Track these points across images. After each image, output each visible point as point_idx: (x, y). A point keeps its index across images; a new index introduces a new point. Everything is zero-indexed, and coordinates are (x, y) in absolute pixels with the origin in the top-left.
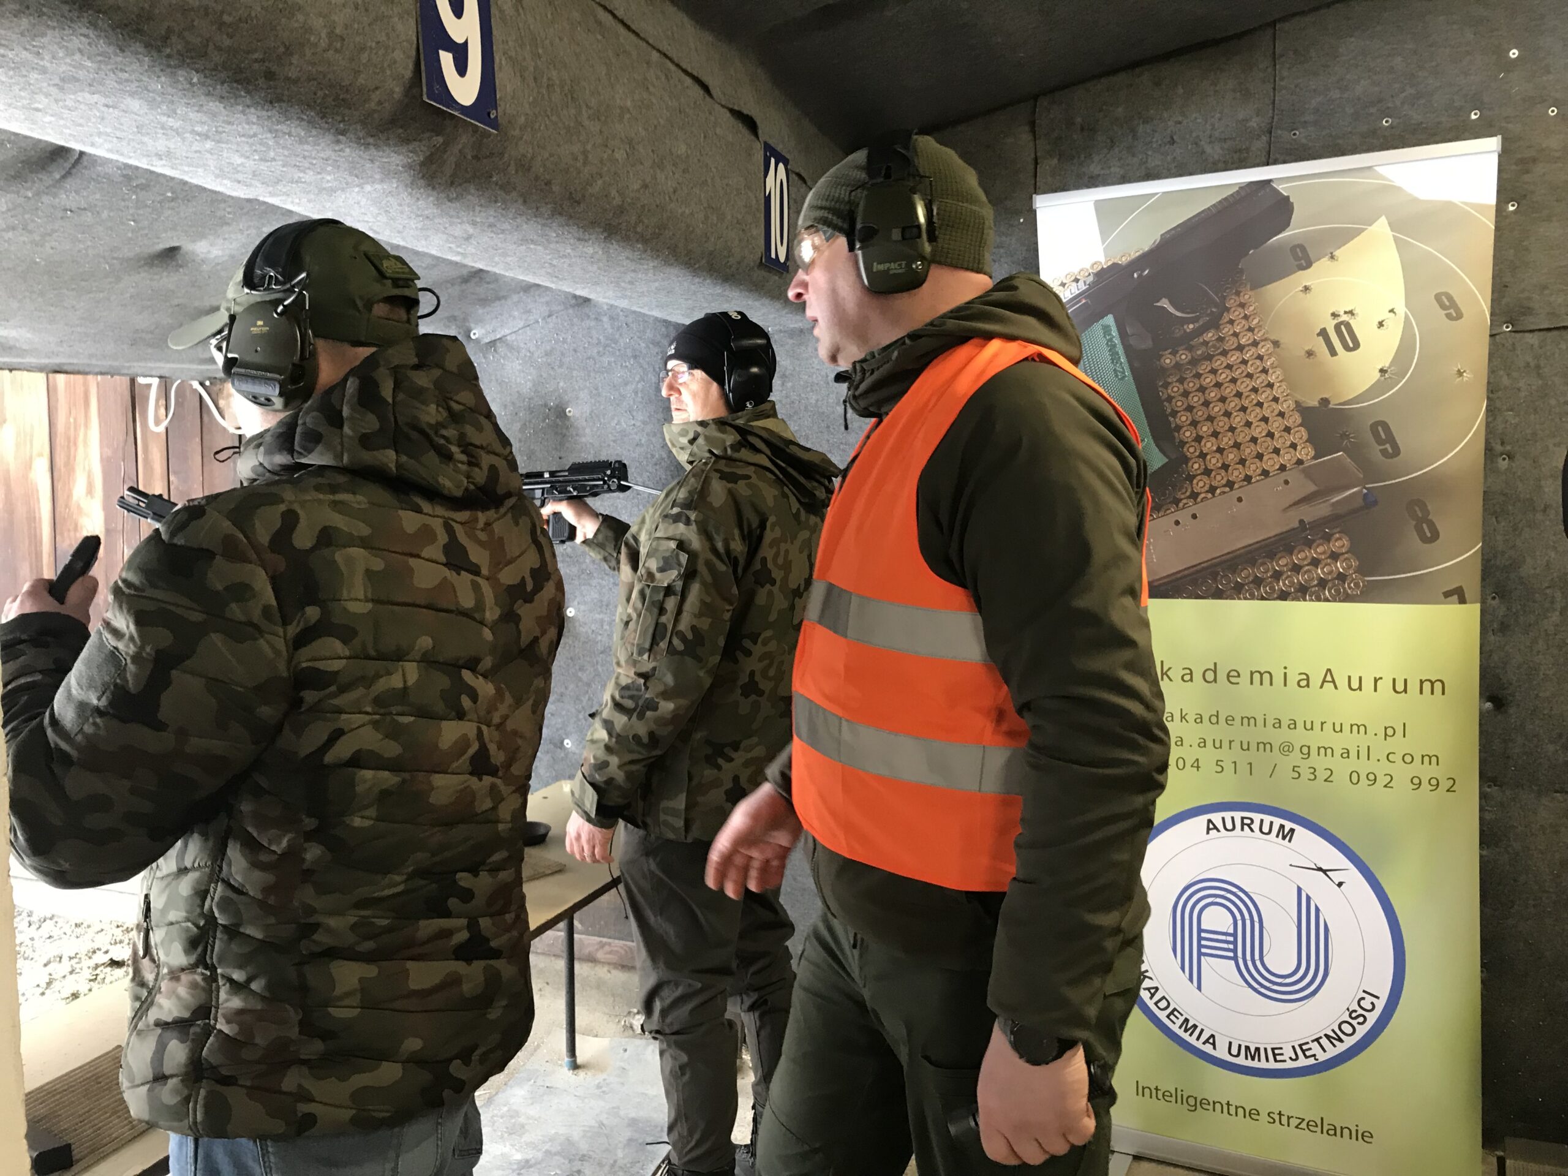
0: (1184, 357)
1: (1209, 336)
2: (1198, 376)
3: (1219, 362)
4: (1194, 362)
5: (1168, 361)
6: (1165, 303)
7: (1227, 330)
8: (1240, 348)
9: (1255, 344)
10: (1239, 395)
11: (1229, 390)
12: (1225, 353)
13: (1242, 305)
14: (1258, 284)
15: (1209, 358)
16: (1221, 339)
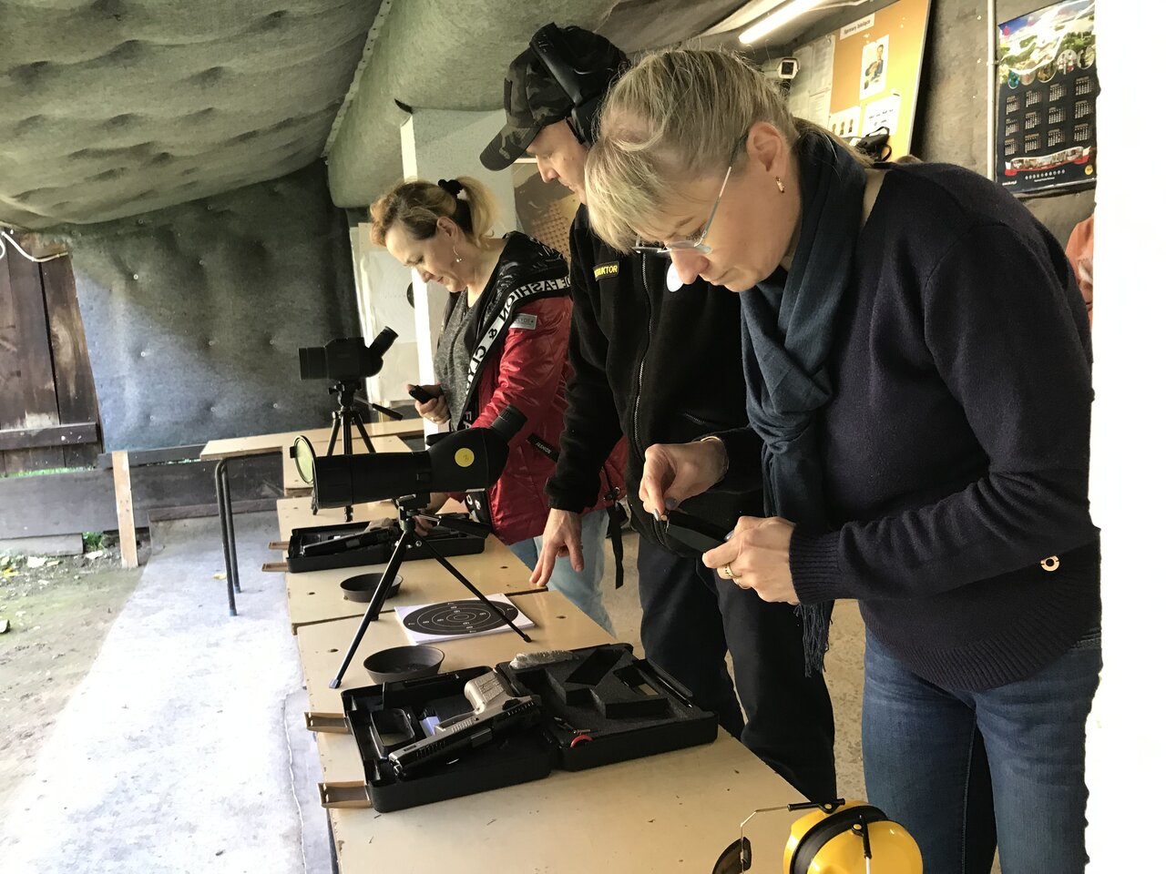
0: (539, 222)
1: (546, 215)
2: (544, 229)
3: (550, 224)
4: (542, 224)
5: (534, 223)
6: (531, 203)
7: (551, 214)
8: (556, 220)
9: (560, 219)
10: (557, 236)
11: (553, 234)
12: (551, 222)
13: (555, 205)
14: (560, 198)
15: (546, 223)
16: (550, 217)
